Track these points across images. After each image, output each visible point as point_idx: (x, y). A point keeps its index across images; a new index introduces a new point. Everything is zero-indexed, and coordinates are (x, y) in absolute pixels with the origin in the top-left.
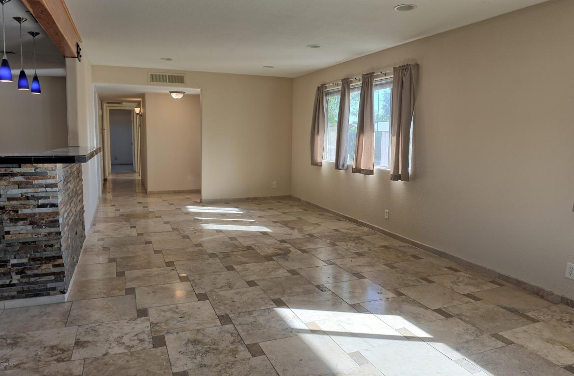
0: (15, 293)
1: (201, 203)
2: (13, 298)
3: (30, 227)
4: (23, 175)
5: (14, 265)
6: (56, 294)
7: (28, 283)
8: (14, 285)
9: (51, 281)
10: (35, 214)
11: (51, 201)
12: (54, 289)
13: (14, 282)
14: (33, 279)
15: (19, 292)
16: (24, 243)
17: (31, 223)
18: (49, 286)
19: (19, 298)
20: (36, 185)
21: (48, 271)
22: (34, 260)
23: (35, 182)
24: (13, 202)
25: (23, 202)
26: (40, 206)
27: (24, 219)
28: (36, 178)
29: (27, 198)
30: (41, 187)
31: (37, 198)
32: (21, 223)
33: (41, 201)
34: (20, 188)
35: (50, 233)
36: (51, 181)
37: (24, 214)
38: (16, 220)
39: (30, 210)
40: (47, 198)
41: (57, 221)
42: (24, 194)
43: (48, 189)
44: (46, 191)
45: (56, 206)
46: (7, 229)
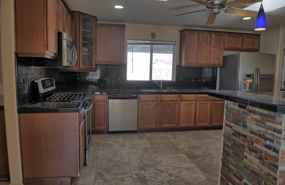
3: (257, 161)
4: (260, 114)
10: (262, 152)
11: (275, 145)
16: (253, 172)
17: (260, 158)
23: (268, 124)
24: (252, 135)
25: (258, 138)
26: (266, 146)
27: (256, 152)
28: (268, 121)
29: (260, 136)
30: (271, 129)
31: (266, 139)
32: (254, 154)
33: (268, 142)
34: (257, 125)
35: (269, 175)
36: (278, 127)
37: (257, 148)
38: (252, 150)
39: (259, 147)
40: (272, 141)
41: (277, 167)
42: (259, 131)
43: (276, 134)
44: (274, 135)
45: (278, 152)
46: (246, 154)
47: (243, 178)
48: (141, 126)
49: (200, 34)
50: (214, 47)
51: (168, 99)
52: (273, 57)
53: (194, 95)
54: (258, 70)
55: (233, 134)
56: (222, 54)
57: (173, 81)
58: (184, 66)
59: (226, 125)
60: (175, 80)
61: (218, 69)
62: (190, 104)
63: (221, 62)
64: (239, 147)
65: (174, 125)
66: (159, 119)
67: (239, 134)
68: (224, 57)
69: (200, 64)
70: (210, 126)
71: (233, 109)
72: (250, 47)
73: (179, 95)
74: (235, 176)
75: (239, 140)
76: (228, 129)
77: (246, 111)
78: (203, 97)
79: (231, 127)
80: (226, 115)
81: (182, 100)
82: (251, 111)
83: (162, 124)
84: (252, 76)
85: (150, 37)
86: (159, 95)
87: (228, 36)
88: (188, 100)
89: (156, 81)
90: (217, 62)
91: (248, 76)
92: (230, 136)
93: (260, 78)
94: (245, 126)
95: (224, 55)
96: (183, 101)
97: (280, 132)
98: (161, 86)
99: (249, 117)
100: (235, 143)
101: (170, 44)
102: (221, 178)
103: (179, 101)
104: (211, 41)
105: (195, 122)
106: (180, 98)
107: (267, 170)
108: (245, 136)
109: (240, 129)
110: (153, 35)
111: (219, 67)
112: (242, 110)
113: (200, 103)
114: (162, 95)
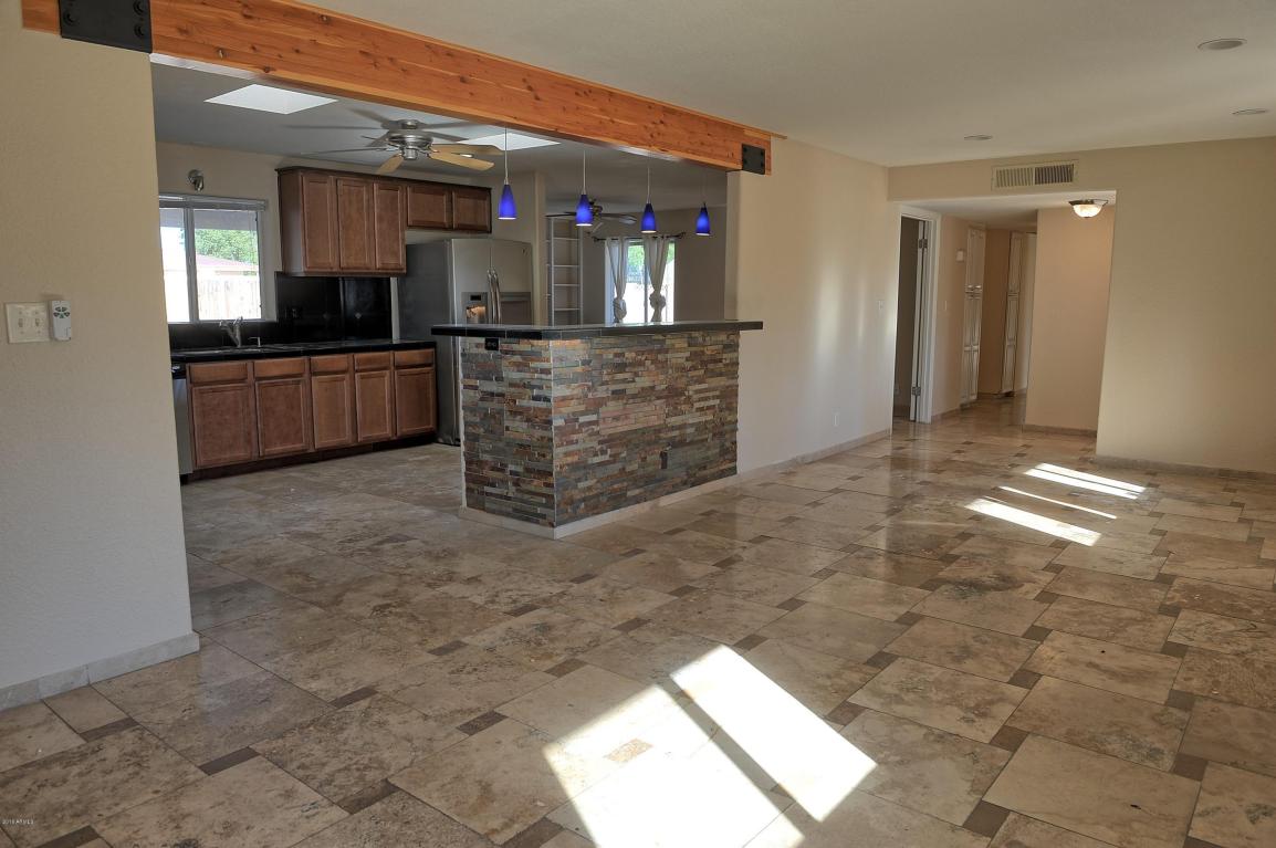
0: (510, 510)
1: (1085, 464)
2: (508, 515)
3: (525, 425)
4: (521, 353)
5: (511, 472)
6: (544, 525)
7: (522, 501)
8: (509, 498)
9: (541, 505)
10: (529, 409)
11: (544, 393)
12: (544, 517)
13: (510, 495)
14: (526, 497)
15: (515, 510)
16: (521, 446)
17: (528, 420)
18: (539, 510)
19: (513, 517)
20: (534, 368)
21: (538, 490)
22: (528, 470)
23: (532, 365)
24: (512, 389)
25: (520, 390)
26: (535, 398)
27: (521, 413)
28: (532, 360)
29: (524, 386)
30: (536, 372)
31: (533, 387)
32: (519, 417)
33: (535, 392)
34: (519, 371)
35: (542, 438)
36: (545, 365)
37: (521, 407)
38: (514, 413)
39: (526, 403)
40: (540, 388)
41: (550, 422)
42: (522, 379)
43: (544, 376)
44: (542, 379)
45: (549, 401)
46: (506, 423)
47: (506, 466)
48: (202, 461)
49: (340, 183)
50: (381, 219)
51: (276, 372)
52: (526, 249)
53: (345, 356)
54: (495, 283)
55: (482, 399)
56: (403, 240)
57: (267, 320)
58: (303, 275)
59: (465, 387)
60: (273, 317)
61: (393, 281)
62: (336, 380)
63: (402, 261)
64: (495, 418)
65: (298, 446)
66: (254, 433)
67: (492, 394)
68: (410, 249)
69: (348, 268)
70: (395, 438)
71: (476, 355)
72: (468, 221)
73: (305, 358)
74: (493, 469)
75: (492, 406)
76: (471, 393)
77: (499, 353)
78: (369, 361)
79: (475, 388)
80: (464, 368)
81: (313, 373)
82: (507, 352)
83: (266, 447)
84: (483, 298)
85: (186, 184)
86: (249, 363)
87: (413, 191)
88: (330, 369)
89: (224, 321)
90: (391, 262)
91: (476, 298)
92: (477, 405)
93: (502, 303)
94: (499, 379)
95: (408, 242)
96: (315, 374)
97: (547, 371)
98: (238, 337)
99: (504, 363)
100: (486, 414)
101: (247, 208)
102: (468, 489)
103: (306, 375)
104: (371, 202)
105: (355, 431)
106: (307, 366)
107: (538, 433)
108: (502, 395)
109: (493, 387)
110: (196, 180)
111: (394, 275)
112: (492, 353)
113: (362, 377)
114: (257, 361)
